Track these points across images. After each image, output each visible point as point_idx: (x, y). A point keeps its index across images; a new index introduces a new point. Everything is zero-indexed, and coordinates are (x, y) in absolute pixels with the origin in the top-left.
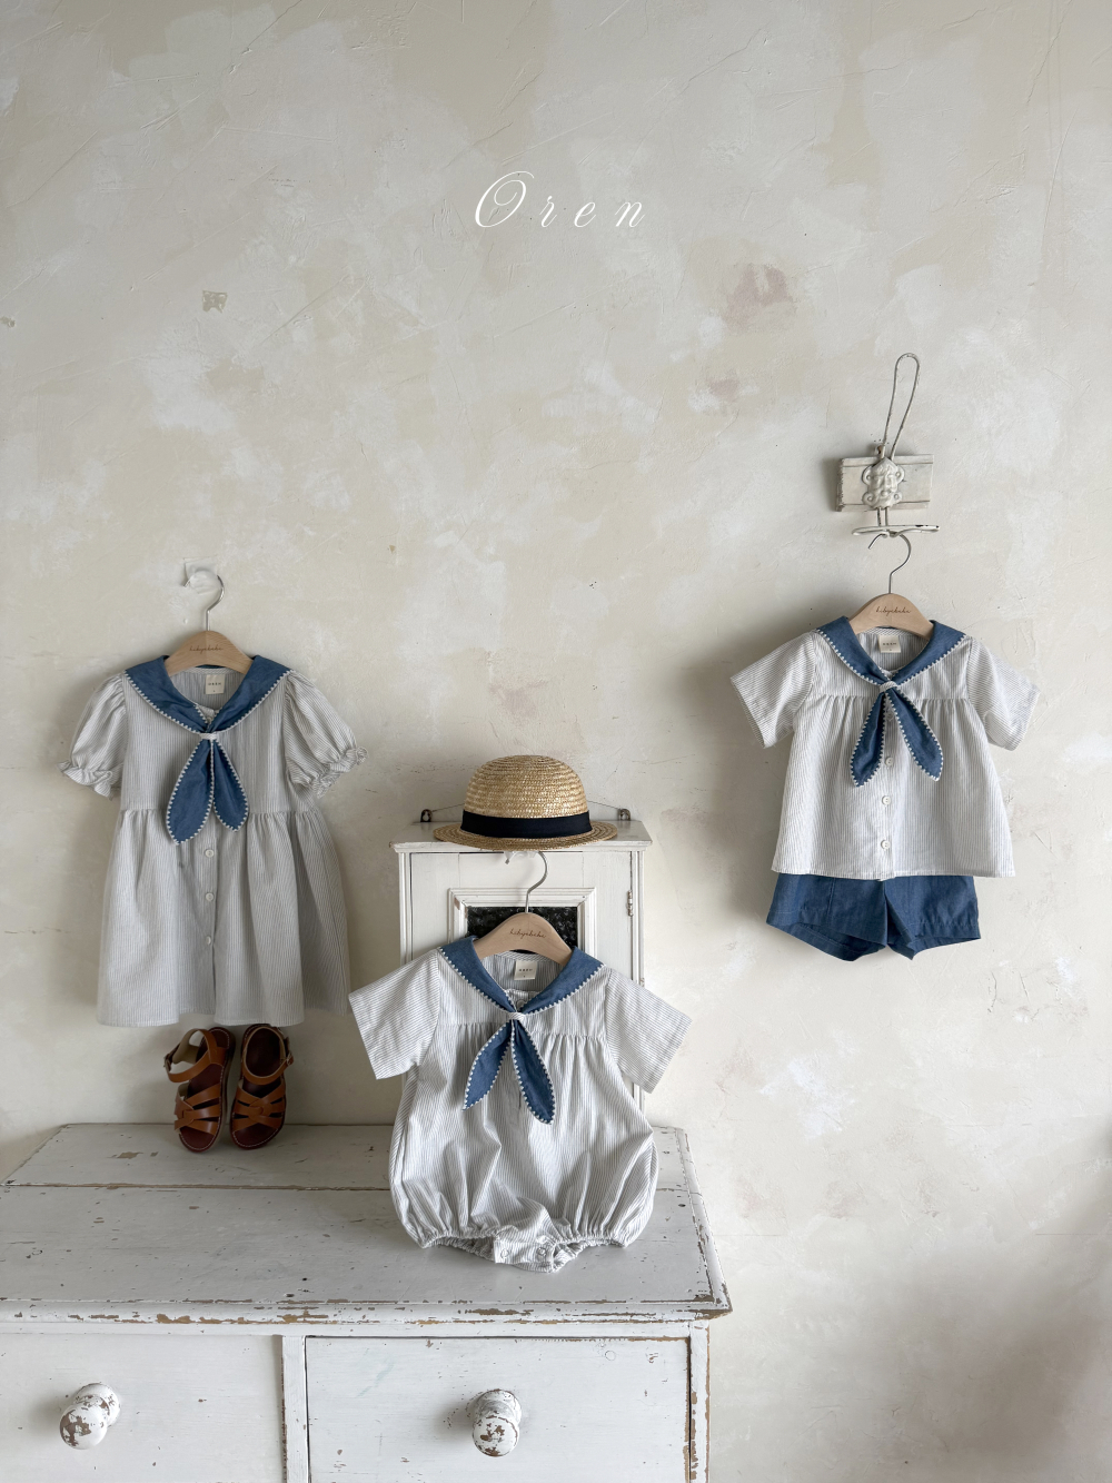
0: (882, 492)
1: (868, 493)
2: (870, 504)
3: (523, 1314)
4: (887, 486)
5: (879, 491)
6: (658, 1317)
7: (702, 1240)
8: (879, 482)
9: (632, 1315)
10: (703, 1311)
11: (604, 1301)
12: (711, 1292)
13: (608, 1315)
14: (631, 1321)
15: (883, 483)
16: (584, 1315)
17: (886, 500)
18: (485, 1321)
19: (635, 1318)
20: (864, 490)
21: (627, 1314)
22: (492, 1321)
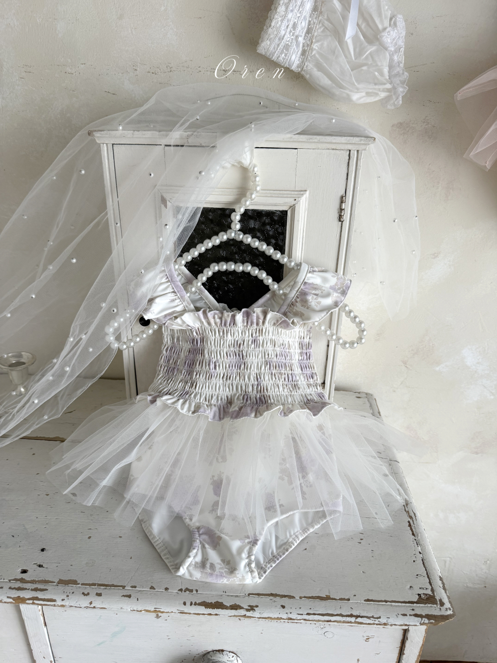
3: (248, 610)
6: (383, 620)
7: (411, 517)
9: (357, 617)
10: (428, 617)
11: (328, 598)
12: (432, 590)
13: (332, 615)
14: (355, 622)
16: (308, 614)
18: (210, 614)
19: (359, 620)
21: (351, 616)
22: (216, 615)
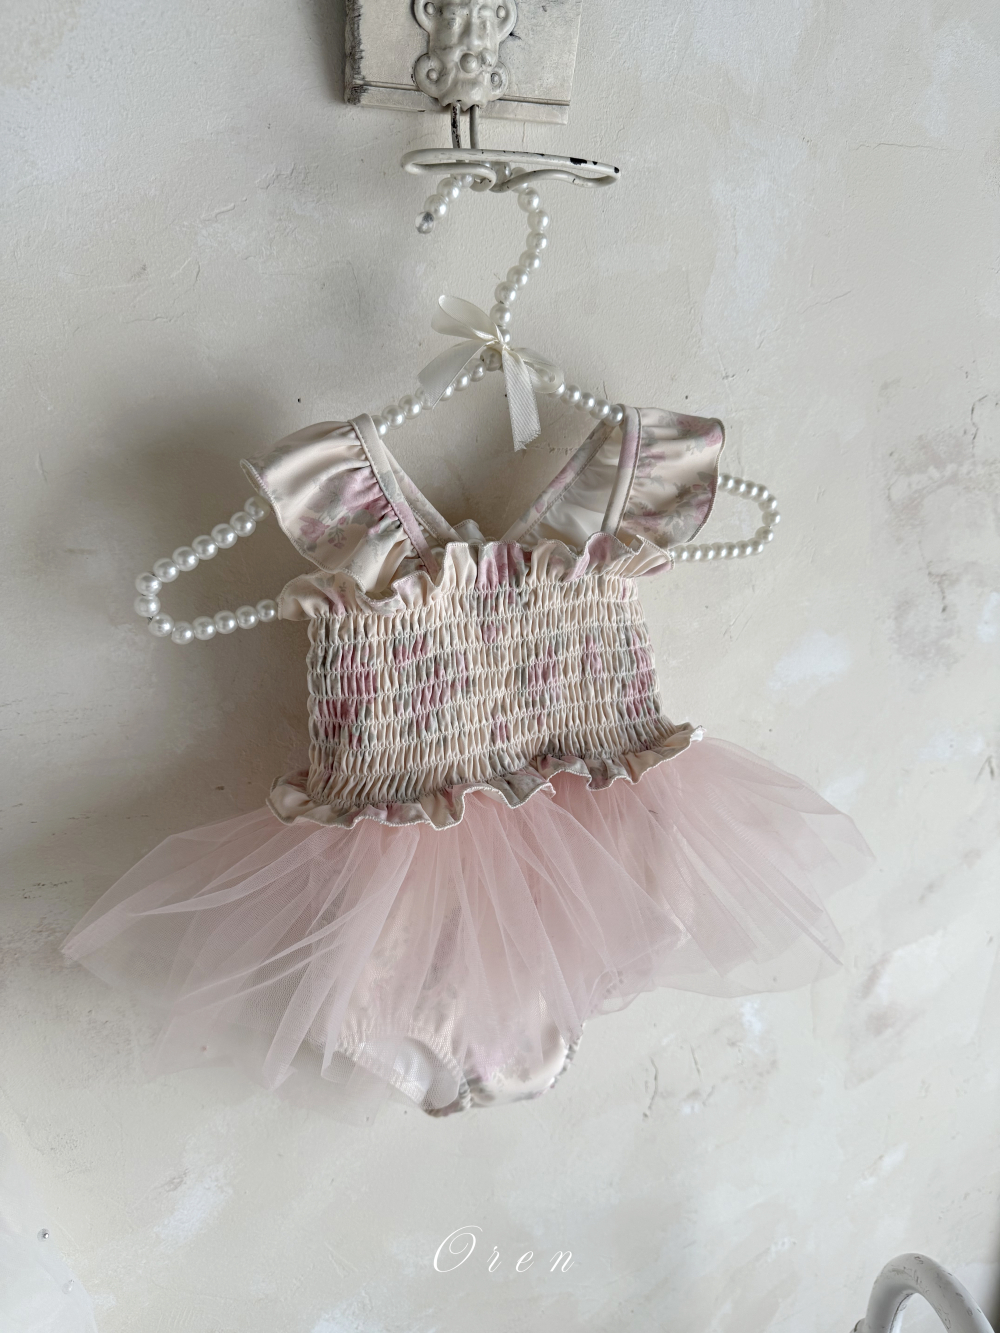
0: (465, 57)
1: (426, 55)
2: (434, 91)
4: (476, 42)
5: (456, 55)
8: (457, 26)
15: (467, 30)
17: (474, 83)
20: (417, 47)
